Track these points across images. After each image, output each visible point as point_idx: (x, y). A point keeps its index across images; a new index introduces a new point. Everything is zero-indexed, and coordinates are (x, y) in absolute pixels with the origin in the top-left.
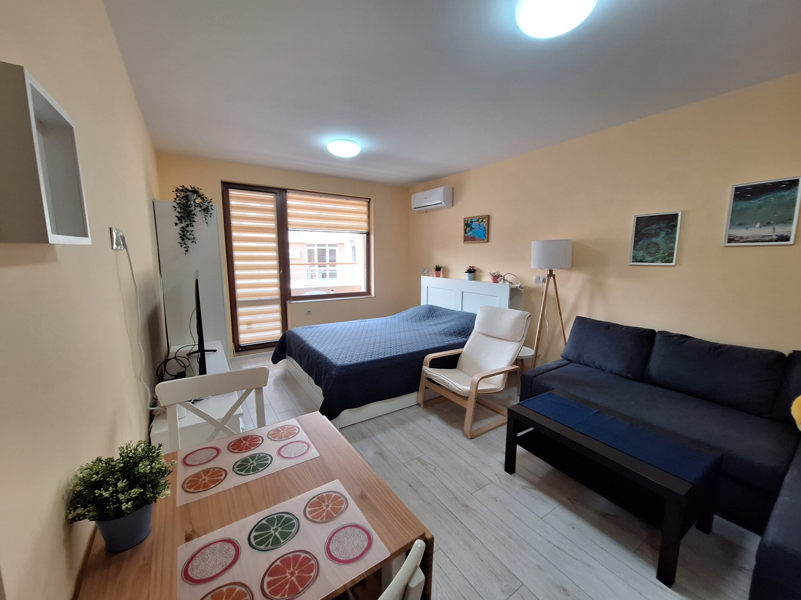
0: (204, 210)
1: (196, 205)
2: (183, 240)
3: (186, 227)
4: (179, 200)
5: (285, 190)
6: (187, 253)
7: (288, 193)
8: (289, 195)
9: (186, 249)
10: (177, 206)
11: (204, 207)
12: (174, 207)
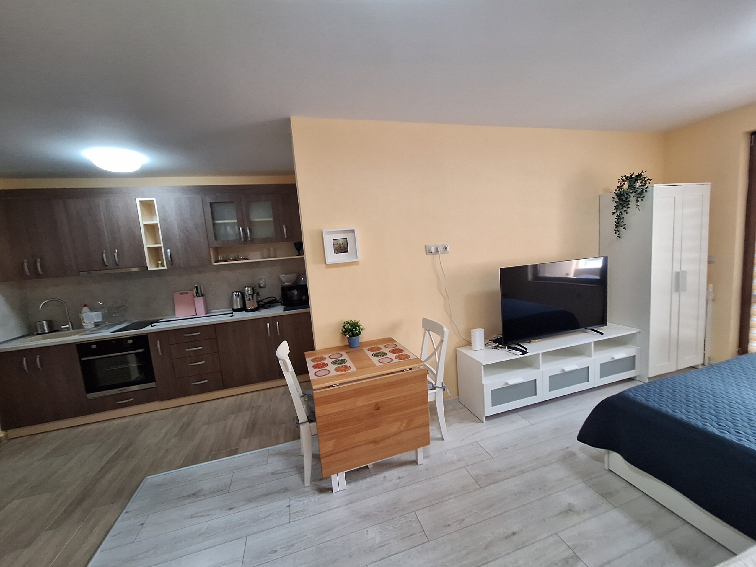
0: (638, 194)
1: (632, 191)
2: (617, 227)
3: (621, 215)
4: (619, 190)
6: (621, 239)
9: (619, 236)
10: (615, 197)
11: (641, 190)
12: (613, 198)
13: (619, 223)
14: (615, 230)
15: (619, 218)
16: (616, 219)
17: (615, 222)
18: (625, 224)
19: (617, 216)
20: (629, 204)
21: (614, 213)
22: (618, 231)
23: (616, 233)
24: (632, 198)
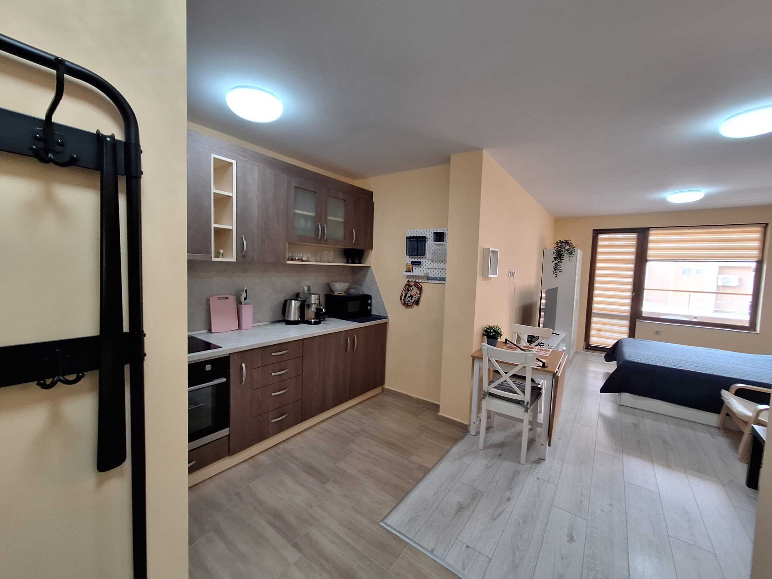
0: (569, 253)
1: (565, 250)
2: (555, 270)
3: (558, 263)
4: (557, 248)
5: (648, 229)
6: (557, 278)
7: (651, 230)
8: (651, 232)
9: (556, 275)
10: (555, 252)
11: (570, 251)
12: (553, 252)
13: (556, 268)
14: (553, 272)
15: (556, 265)
16: (555, 265)
17: (554, 267)
18: (561, 269)
19: (555, 263)
20: (563, 257)
21: (553, 261)
22: (556, 273)
23: (554, 274)
24: (566, 255)
